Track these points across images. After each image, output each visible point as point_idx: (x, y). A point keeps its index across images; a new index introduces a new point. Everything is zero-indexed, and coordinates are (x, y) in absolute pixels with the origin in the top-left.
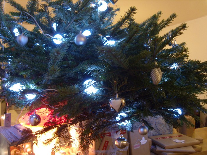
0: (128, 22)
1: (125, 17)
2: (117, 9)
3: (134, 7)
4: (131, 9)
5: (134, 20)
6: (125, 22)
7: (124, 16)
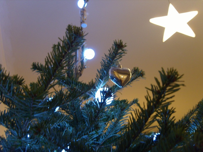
0: (157, 120)
1: (149, 106)
2: (133, 101)
3: (171, 72)
4: (163, 77)
5: (173, 112)
6: (150, 120)
7: (146, 102)
